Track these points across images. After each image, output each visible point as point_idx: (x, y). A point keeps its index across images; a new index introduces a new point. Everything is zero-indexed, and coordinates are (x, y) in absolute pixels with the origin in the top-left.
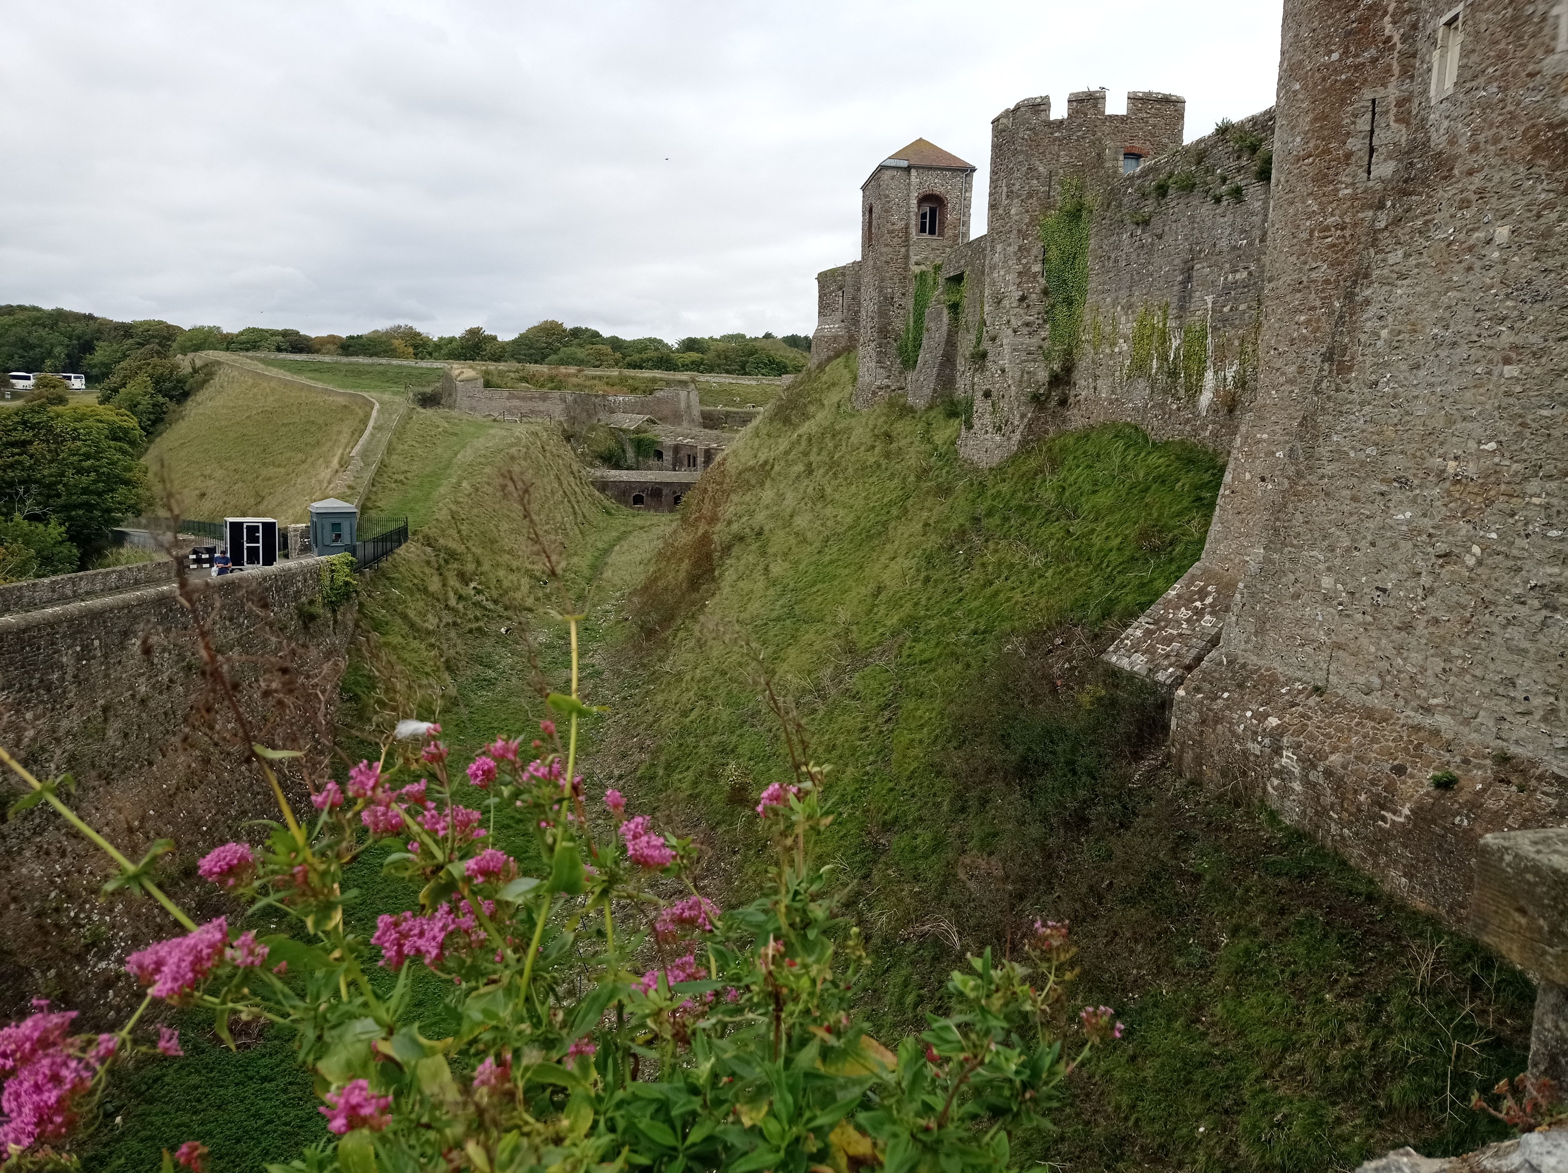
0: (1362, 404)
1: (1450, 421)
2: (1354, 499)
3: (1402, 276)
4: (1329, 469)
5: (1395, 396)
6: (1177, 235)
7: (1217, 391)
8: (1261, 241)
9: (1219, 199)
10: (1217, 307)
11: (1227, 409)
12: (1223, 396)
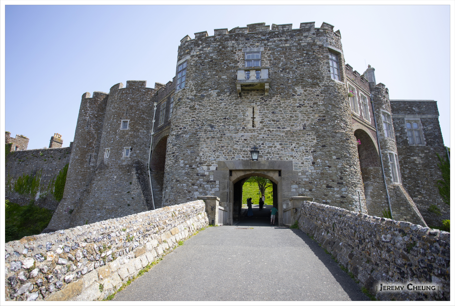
0: (92, 198)
1: (107, 201)
2: (90, 212)
3: (100, 180)
6: (32, 165)
7: (40, 196)
8: (55, 170)
9: (45, 161)
10: (43, 180)
11: (43, 200)
12: (42, 198)
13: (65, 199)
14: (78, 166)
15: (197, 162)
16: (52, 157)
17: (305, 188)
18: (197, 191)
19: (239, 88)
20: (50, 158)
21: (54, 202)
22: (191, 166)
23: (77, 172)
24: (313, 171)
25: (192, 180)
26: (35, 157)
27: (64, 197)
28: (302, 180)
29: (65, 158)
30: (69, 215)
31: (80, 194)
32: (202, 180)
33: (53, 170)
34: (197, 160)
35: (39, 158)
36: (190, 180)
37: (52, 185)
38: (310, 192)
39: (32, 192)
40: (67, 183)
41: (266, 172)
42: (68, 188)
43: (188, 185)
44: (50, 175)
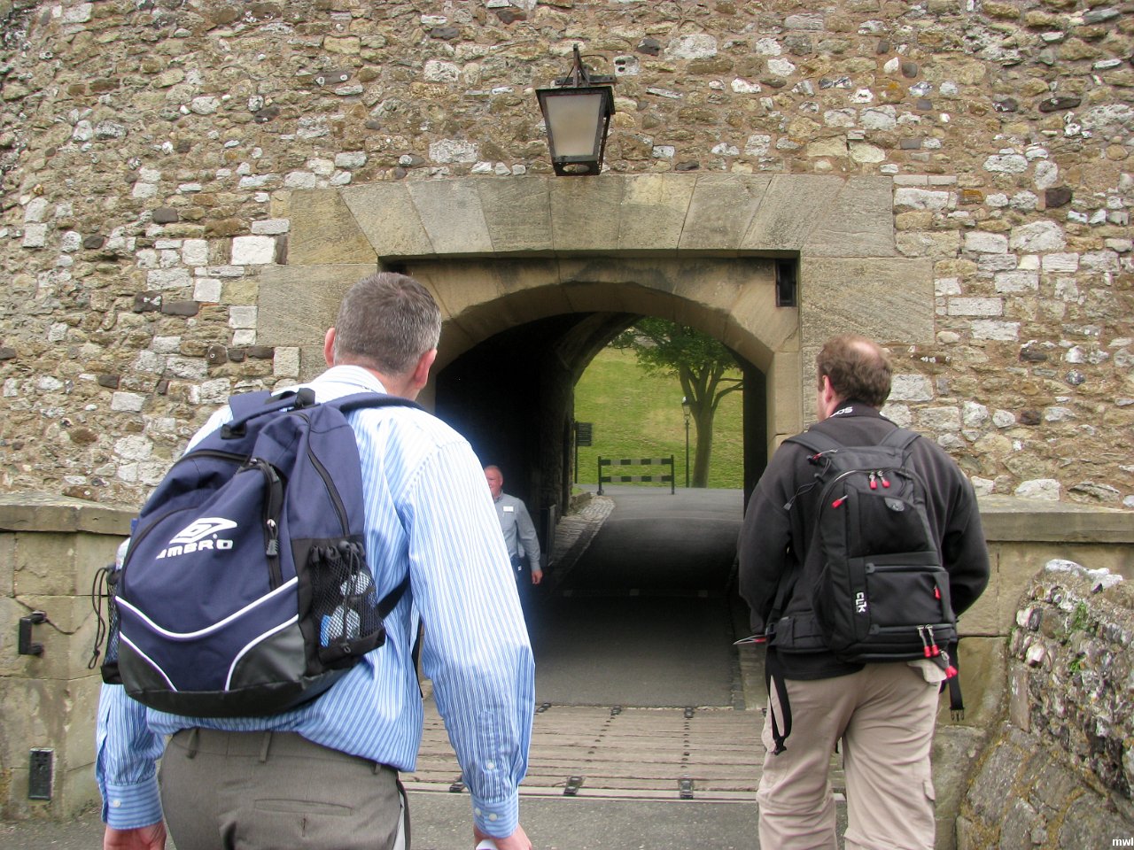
15: (136, 208)
17: (987, 395)
18: (137, 429)
22: (94, 242)
24: (1051, 263)
25: (105, 343)
28: (966, 334)
34: (140, 191)
36: (90, 348)
38: (1022, 432)
41: (671, 273)
43: (72, 391)
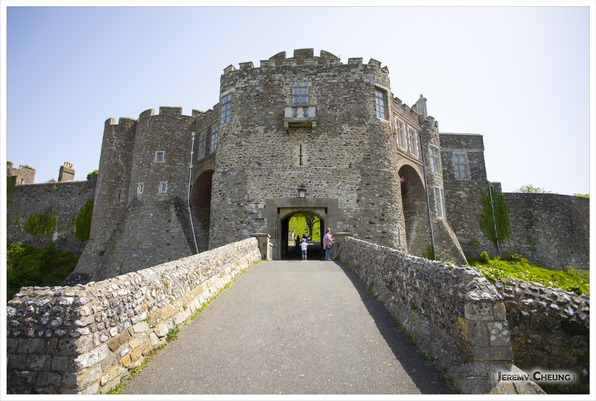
0: (126, 238)
1: (143, 240)
2: (124, 253)
3: (134, 218)
4: (118, 249)
5: (133, 237)
6: (45, 201)
7: (59, 237)
8: (74, 207)
9: (61, 196)
10: (60, 219)
11: (63, 241)
12: (61, 238)
13: (92, 239)
14: (106, 203)
15: (245, 200)
16: (70, 192)
17: (349, 224)
18: (246, 229)
19: (286, 125)
20: (68, 193)
21: (76, 243)
22: (239, 204)
23: (106, 209)
24: (357, 208)
25: (241, 218)
26: (48, 192)
27: (91, 237)
28: (347, 217)
29: (86, 193)
30: (100, 257)
31: (110, 234)
32: (251, 217)
33: (72, 207)
34: (245, 198)
35: (53, 193)
36: (239, 218)
37: (73, 224)
38: (354, 228)
39: (47, 232)
40: (94, 222)
41: (312, 210)
42: (96, 228)
43: (236, 223)
44: (69, 213)
